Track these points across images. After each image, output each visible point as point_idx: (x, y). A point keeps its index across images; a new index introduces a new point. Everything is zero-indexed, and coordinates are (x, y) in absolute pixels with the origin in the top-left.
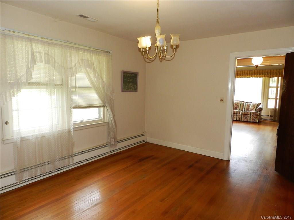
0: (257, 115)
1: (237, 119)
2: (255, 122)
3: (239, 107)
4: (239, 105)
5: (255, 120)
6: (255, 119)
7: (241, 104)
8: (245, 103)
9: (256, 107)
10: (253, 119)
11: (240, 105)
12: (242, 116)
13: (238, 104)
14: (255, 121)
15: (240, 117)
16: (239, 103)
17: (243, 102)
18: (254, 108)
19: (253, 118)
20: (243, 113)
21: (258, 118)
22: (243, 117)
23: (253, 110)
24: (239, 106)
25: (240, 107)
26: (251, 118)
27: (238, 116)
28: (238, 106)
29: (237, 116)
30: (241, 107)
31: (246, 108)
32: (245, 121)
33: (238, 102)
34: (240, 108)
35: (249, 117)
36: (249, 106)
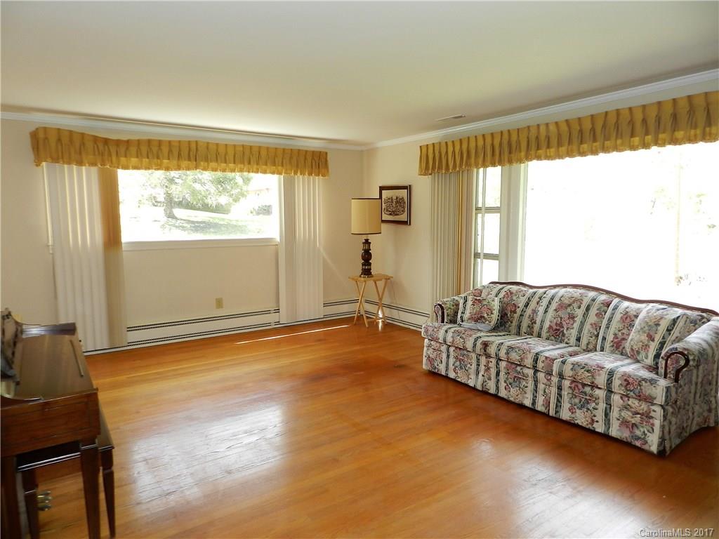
0: (649, 400)
1: (534, 403)
2: (638, 444)
3: (576, 325)
4: (579, 313)
5: (638, 433)
6: (634, 425)
7: (588, 309)
8: (616, 300)
9: (658, 338)
10: (624, 423)
11: (585, 315)
12: (560, 388)
13: (575, 305)
14: (638, 438)
15: (554, 390)
16: (579, 301)
17: (603, 297)
18: (646, 347)
19: (627, 415)
20: (568, 372)
21: (657, 423)
22: (565, 393)
23: (643, 354)
24: (578, 320)
25: (582, 324)
26: (615, 414)
27: (541, 387)
28: (572, 317)
29: (536, 381)
30: (587, 327)
31: (610, 338)
32: (577, 426)
33: (577, 293)
34: (580, 331)
35: (602, 406)
36: (629, 320)
